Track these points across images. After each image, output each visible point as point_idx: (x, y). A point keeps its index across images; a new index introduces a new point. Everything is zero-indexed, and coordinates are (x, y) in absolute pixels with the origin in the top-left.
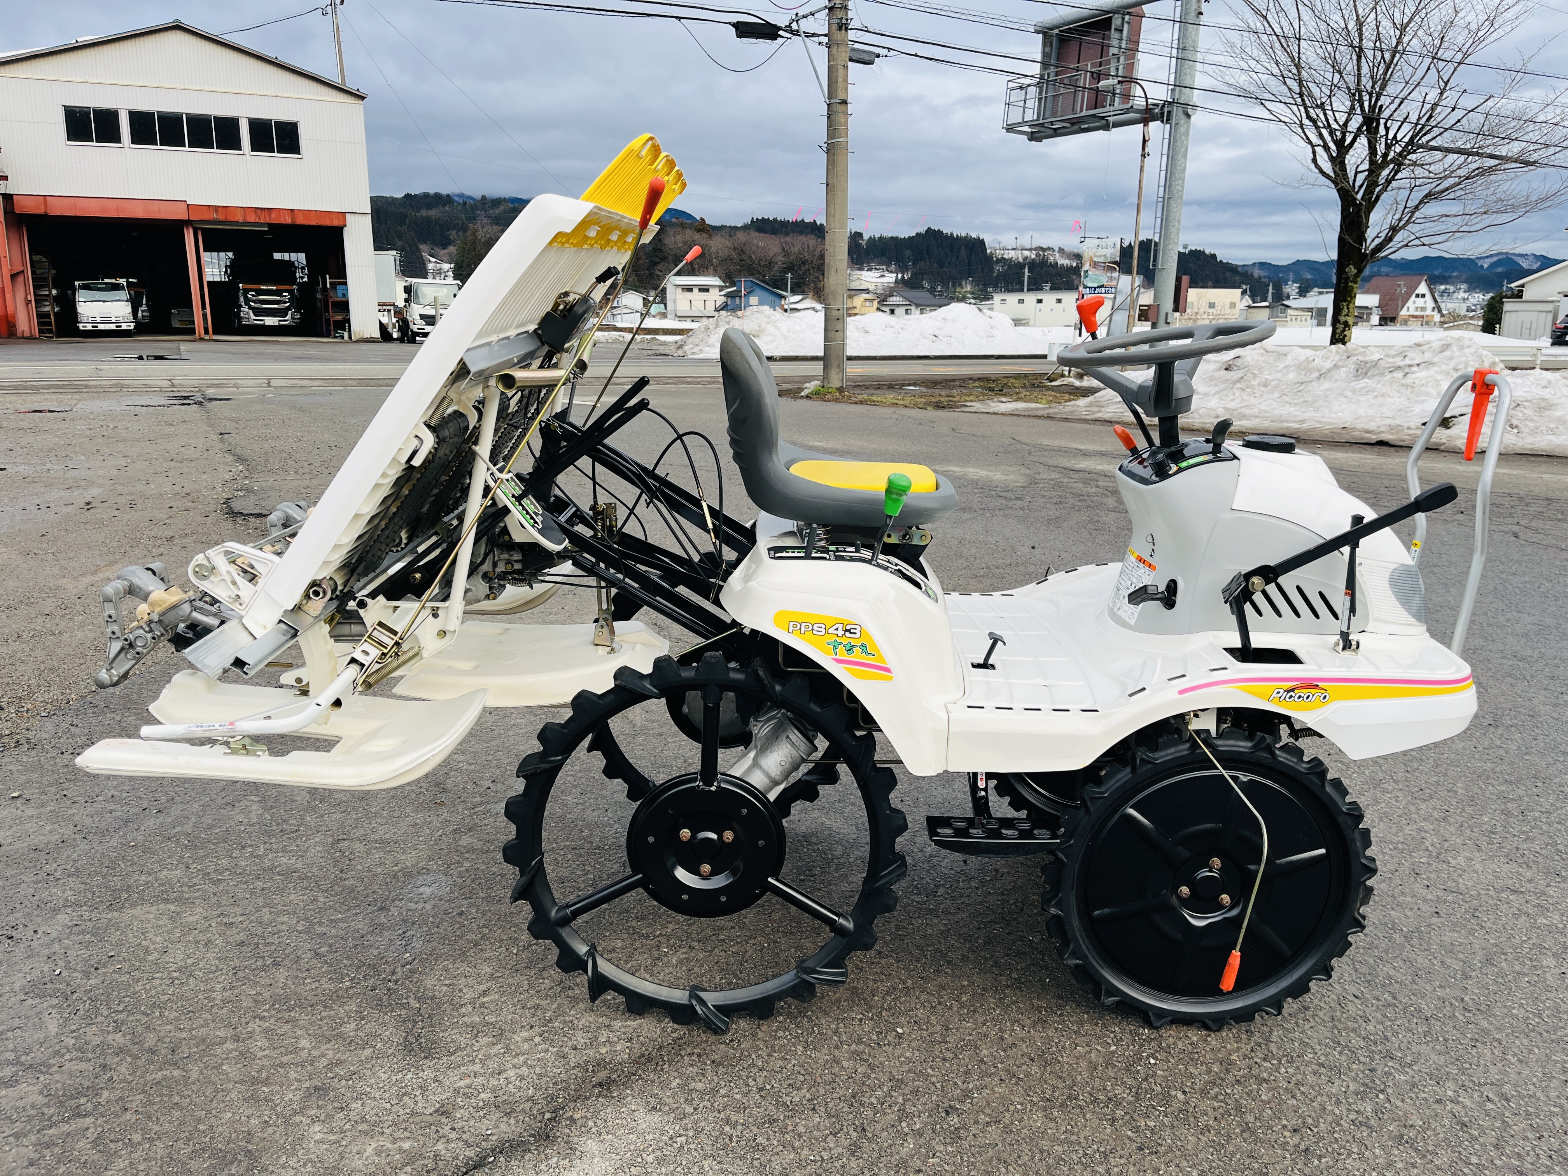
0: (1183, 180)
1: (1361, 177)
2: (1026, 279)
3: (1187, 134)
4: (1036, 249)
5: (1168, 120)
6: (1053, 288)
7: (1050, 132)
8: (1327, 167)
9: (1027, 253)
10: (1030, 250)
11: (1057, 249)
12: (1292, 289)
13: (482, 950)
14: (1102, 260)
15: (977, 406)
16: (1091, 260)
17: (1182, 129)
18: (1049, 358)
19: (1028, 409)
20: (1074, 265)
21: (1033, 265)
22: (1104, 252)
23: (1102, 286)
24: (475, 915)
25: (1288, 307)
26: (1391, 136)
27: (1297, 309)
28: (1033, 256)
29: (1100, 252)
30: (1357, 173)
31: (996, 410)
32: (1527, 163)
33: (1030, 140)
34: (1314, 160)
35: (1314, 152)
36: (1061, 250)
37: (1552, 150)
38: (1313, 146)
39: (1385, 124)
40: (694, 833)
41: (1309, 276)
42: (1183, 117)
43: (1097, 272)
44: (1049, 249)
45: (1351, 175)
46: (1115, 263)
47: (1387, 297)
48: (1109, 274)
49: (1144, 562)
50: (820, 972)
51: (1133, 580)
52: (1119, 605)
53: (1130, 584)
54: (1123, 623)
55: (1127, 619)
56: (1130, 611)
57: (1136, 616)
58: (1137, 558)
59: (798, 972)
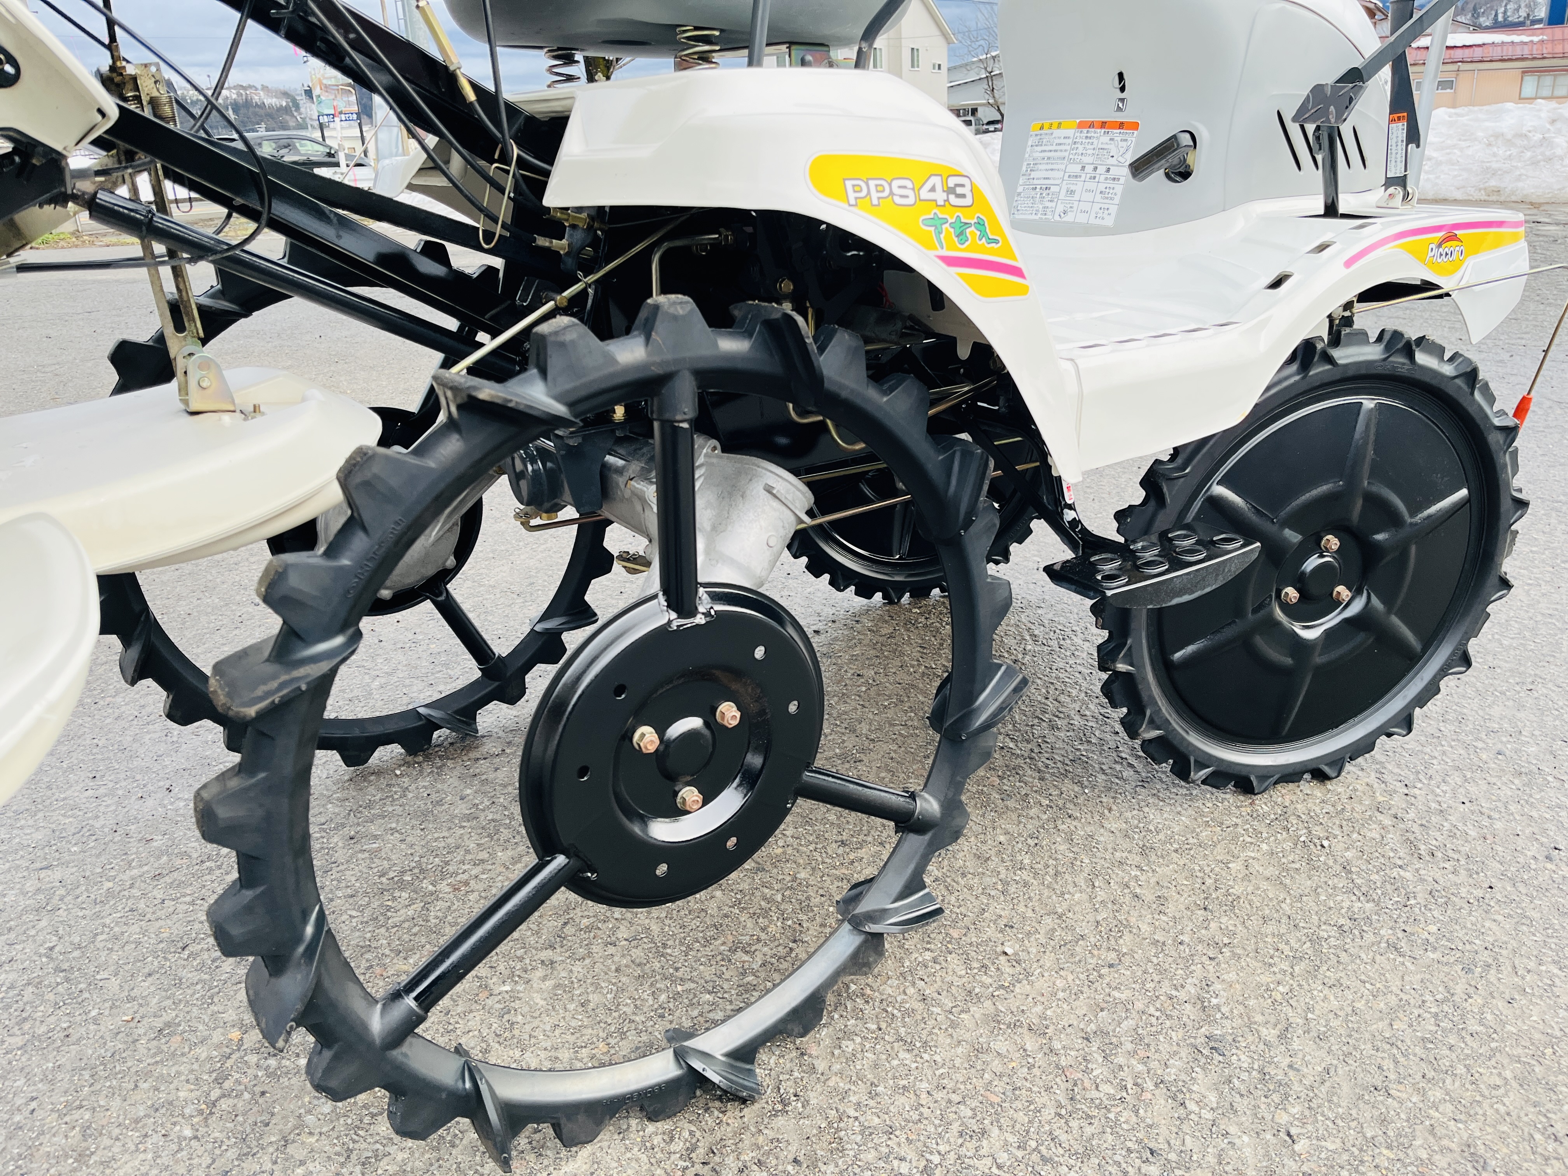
11: (259, 87)
13: (105, 1164)
20: (284, 104)
24: (30, 1091)
36: (265, 88)
40: (661, 731)
44: (250, 87)
49: (1103, 125)
50: (896, 911)
51: (1086, 160)
52: (1060, 208)
53: (1076, 169)
54: (1088, 231)
55: (1092, 221)
56: (1096, 207)
57: (1114, 209)
58: (1081, 125)
59: (857, 923)
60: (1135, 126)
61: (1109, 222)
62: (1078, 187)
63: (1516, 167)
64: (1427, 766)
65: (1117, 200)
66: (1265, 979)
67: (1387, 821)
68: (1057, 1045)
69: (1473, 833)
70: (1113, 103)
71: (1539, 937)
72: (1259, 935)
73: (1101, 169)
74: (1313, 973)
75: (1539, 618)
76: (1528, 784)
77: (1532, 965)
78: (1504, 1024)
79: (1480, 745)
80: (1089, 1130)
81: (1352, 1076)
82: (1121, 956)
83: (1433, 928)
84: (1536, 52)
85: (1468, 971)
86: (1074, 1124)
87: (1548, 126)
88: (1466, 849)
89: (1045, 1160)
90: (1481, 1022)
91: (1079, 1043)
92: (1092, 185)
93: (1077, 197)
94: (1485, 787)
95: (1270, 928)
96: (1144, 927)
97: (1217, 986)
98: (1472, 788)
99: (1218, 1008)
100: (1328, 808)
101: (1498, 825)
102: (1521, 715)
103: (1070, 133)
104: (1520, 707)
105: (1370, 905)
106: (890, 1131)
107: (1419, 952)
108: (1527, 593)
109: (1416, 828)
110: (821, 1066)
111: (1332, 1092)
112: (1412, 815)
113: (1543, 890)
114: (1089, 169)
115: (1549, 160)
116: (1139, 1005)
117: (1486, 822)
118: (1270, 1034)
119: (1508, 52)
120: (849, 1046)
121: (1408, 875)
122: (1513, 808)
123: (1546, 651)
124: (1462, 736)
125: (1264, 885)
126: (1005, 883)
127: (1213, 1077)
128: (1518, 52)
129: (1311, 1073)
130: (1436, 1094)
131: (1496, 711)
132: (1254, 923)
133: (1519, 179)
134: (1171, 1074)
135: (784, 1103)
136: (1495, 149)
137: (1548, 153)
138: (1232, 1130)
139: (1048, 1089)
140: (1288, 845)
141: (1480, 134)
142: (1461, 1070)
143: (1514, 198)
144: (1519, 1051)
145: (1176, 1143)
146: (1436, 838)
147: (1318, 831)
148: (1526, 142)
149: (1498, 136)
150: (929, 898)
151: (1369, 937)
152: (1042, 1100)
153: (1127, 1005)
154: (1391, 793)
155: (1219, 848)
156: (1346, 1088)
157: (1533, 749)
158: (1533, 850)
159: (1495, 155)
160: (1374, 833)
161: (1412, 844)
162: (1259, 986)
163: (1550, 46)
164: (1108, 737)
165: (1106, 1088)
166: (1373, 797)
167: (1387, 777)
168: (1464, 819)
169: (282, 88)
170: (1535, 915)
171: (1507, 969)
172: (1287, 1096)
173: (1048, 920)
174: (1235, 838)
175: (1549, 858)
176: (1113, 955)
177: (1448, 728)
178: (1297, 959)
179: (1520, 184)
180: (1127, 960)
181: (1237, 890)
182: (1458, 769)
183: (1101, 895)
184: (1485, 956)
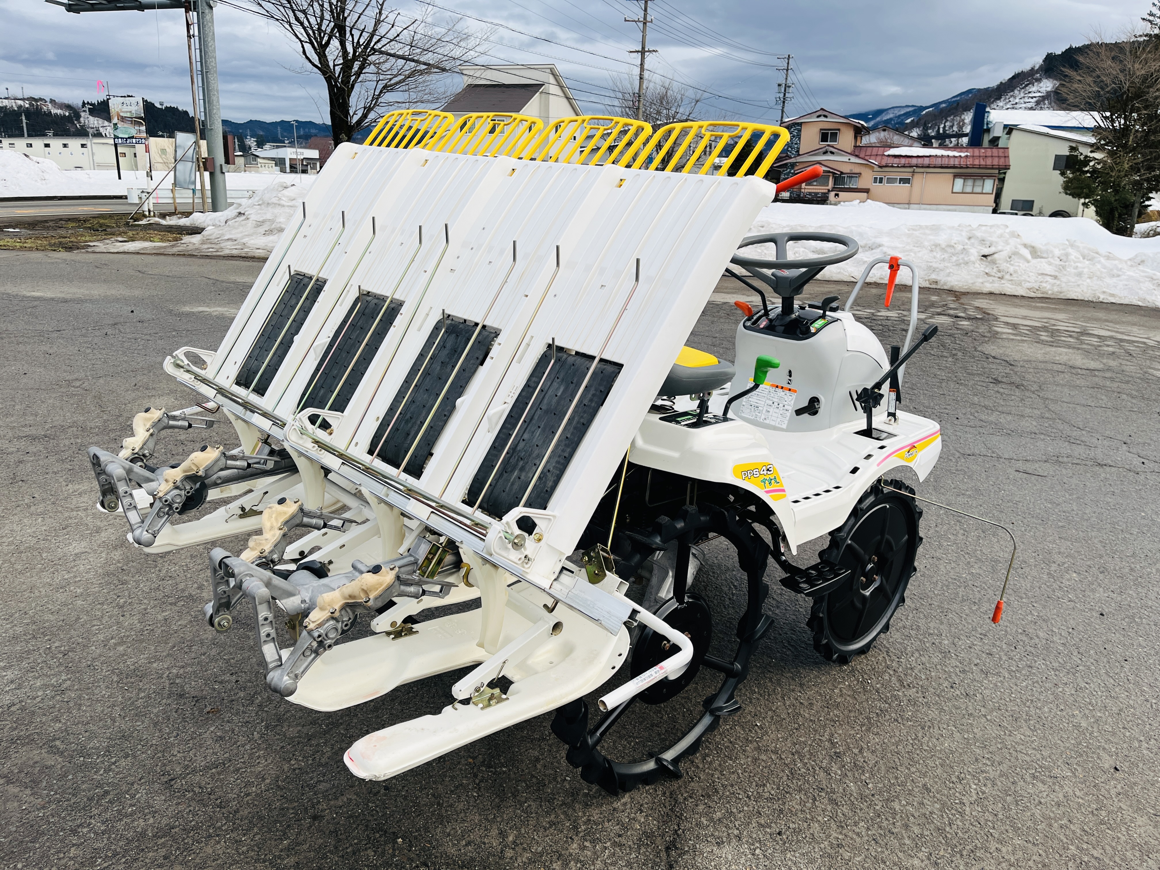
0: (215, 58)
1: (338, 69)
2: (24, 125)
3: (213, 22)
4: (28, 99)
5: (195, 9)
6: (56, 135)
7: (87, 6)
8: (315, 59)
9: (20, 102)
10: (23, 99)
11: (48, 100)
12: (251, 142)
14: (128, 115)
15: (101, 246)
16: (118, 115)
17: (208, 17)
18: (130, 201)
19: (154, 248)
20: (67, 114)
21: (28, 113)
22: (129, 108)
23: (133, 137)
25: (258, 156)
26: (356, 41)
27: (264, 158)
28: (27, 106)
29: (125, 108)
30: (334, 66)
31: (121, 250)
32: (444, 70)
33: (68, 11)
34: (304, 52)
35: (303, 47)
36: (52, 101)
37: (458, 62)
38: (301, 41)
39: (351, 31)
41: (261, 133)
42: (207, 7)
43: (126, 125)
44: (41, 99)
45: (331, 64)
46: (141, 118)
47: (324, 152)
48: (136, 128)
49: (782, 388)
50: (726, 707)
51: (774, 400)
52: (763, 417)
53: (771, 403)
54: (775, 428)
55: (777, 425)
56: (779, 420)
57: (786, 422)
58: (772, 385)
59: (712, 713)
60: (795, 391)
61: (784, 426)
62: (771, 410)
63: (947, 267)
64: (906, 649)
65: (788, 418)
66: (852, 732)
67: (892, 673)
68: (783, 757)
69: (923, 677)
70: (787, 381)
71: (948, 717)
72: (848, 717)
73: (781, 405)
74: (868, 730)
75: (950, 580)
76: (945, 657)
77: (945, 726)
78: (935, 747)
79: (926, 640)
80: (799, 783)
81: (885, 764)
82: (799, 726)
83: (910, 713)
84: (963, 163)
85: (923, 728)
86: (794, 781)
87: (967, 241)
88: (921, 683)
89: (787, 793)
90: (928, 746)
91: (790, 756)
92: (777, 410)
93: (770, 414)
94: (927, 658)
95: (852, 714)
96: (806, 715)
97: (836, 735)
98: (923, 659)
99: (837, 743)
100: (869, 667)
101: (933, 674)
102: (941, 627)
103: (768, 387)
104: (942, 623)
105: (887, 705)
106: (732, 786)
107: (905, 722)
108: (945, 567)
109: (902, 675)
110: (701, 766)
111: (879, 769)
112: (901, 670)
113: (949, 699)
114: (776, 404)
115: (966, 263)
116: (809, 743)
117: (928, 673)
118: (856, 751)
119: (945, 162)
120: (709, 759)
121: (900, 694)
122: (938, 667)
123: (952, 596)
124: (919, 636)
125: (848, 698)
126: (750, 699)
127: (838, 765)
128: (952, 162)
129: (871, 763)
130: (913, 769)
131: (932, 625)
132: (846, 712)
133: (948, 275)
134: (824, 765)
135: (692, 778)
136: (935, 254)
137: (966, 259)
138: (847, 781)
139: (783, 771)
140: (855, 682)
141: (926, 244)
142: (921, 762)
143: (945, 288)
144: (940, 756)
145: (829, 786)
146: (910, 679)
147: (866, 676)
148: (953, 250)
149: (937, 245)
150: (736, 703)
151: (888, 717)
152: (781, 774)
153: (805, 743)
154: (892, 661)
155: (829, 684)
156: (883, 768)
157: (946, 642)
158: (946, 684)
159: (935, 257)
160: (887, 677)
161: (901, 681)
162: (850, 735)
163: (971, 159)
164: (777, 636)
165: (803, 770)
166: (886, 662)
167: (890, 654)
168: (920, 671)
169: (66, 102)
170: (947, 709)
171: (936, 728)
172: (864, 771)
173: (770, 713)
174: (835, 680)
175: (952, 687)
176: (796, 725)
177: (913, 633)
178: (862, 725)
179: (949, 279)
180: (802, 727)
181: (839, 700)
182: (917, 650)
183: (788, 703)
184: (929, 724)
